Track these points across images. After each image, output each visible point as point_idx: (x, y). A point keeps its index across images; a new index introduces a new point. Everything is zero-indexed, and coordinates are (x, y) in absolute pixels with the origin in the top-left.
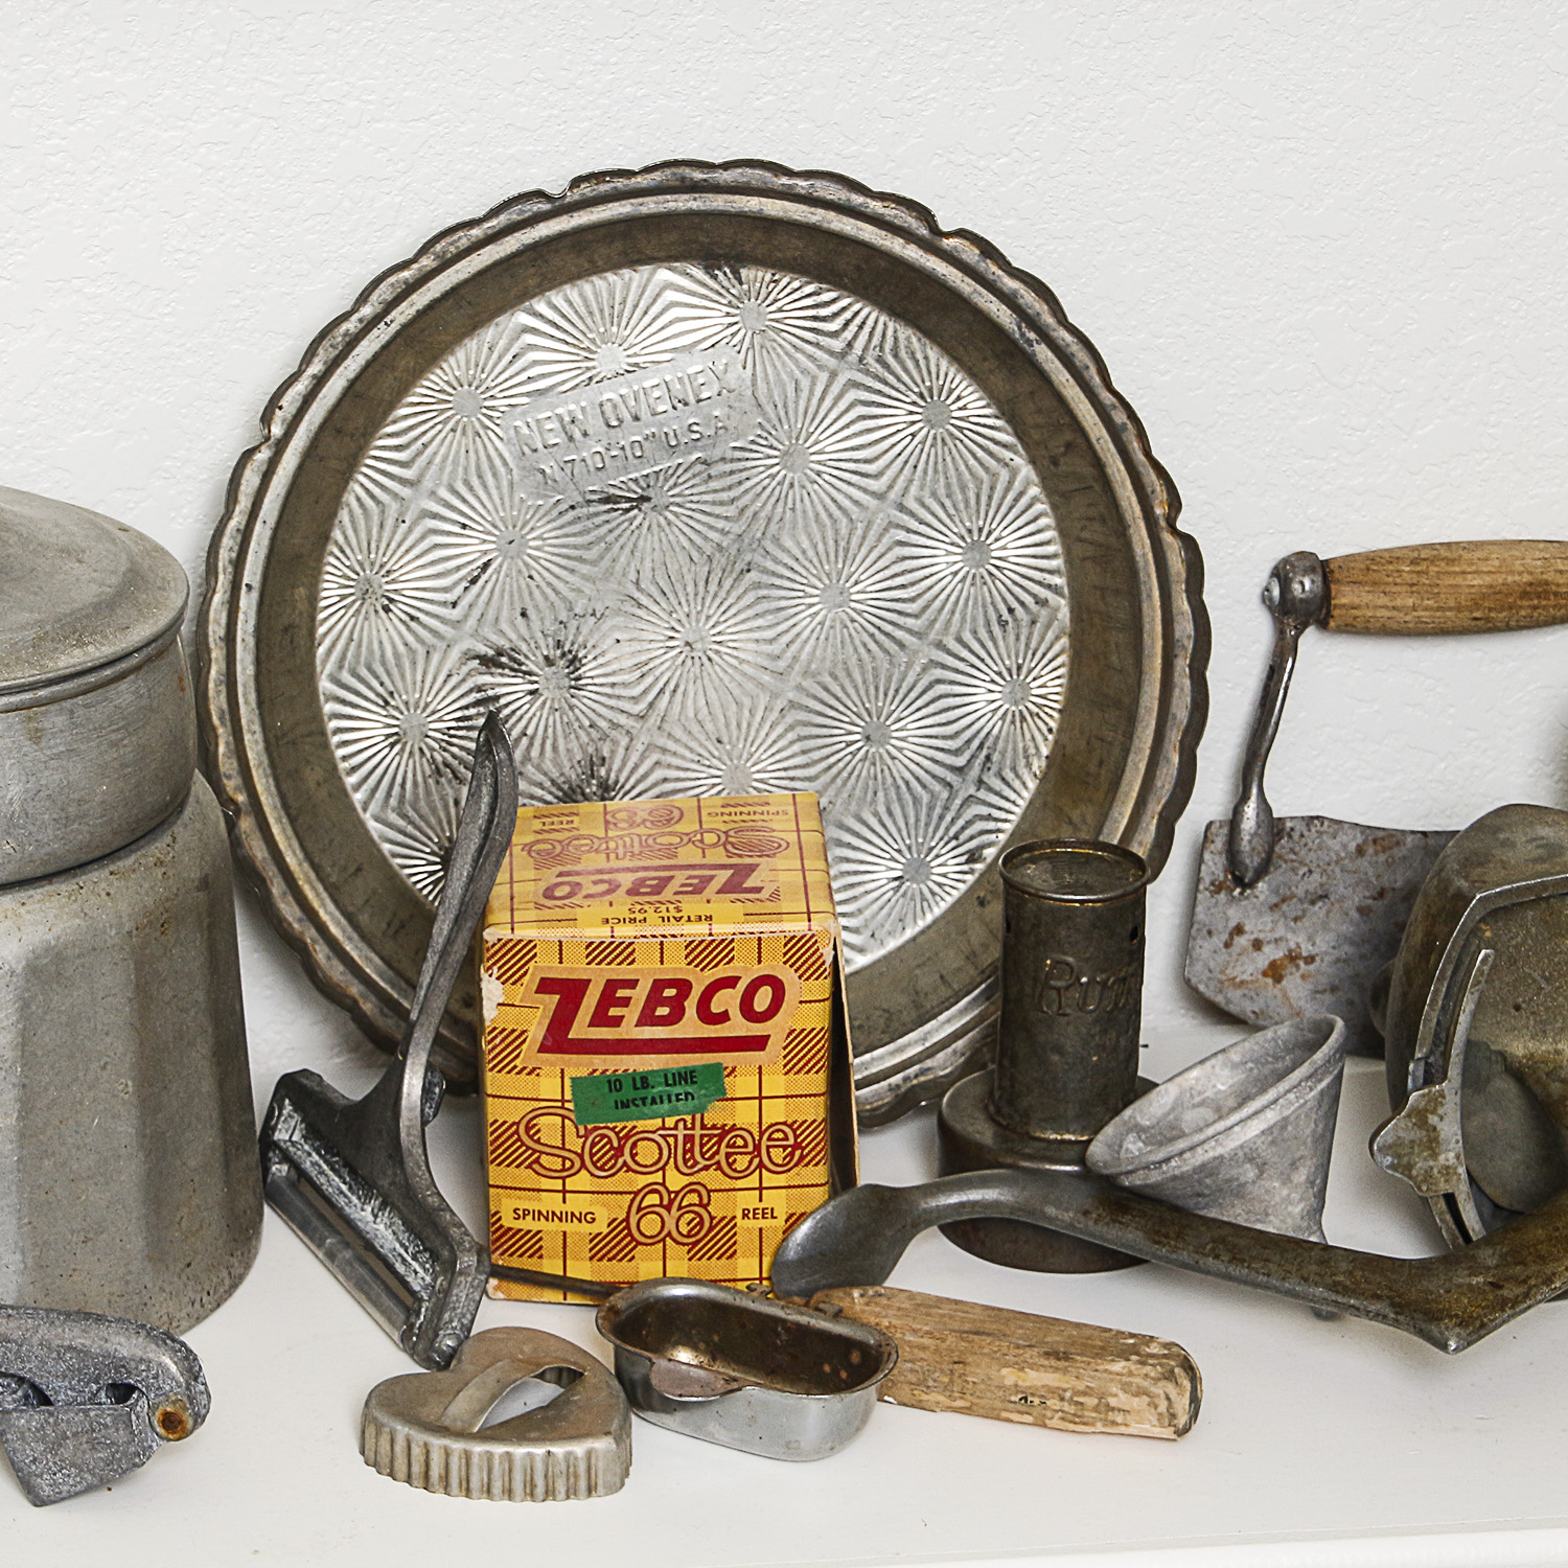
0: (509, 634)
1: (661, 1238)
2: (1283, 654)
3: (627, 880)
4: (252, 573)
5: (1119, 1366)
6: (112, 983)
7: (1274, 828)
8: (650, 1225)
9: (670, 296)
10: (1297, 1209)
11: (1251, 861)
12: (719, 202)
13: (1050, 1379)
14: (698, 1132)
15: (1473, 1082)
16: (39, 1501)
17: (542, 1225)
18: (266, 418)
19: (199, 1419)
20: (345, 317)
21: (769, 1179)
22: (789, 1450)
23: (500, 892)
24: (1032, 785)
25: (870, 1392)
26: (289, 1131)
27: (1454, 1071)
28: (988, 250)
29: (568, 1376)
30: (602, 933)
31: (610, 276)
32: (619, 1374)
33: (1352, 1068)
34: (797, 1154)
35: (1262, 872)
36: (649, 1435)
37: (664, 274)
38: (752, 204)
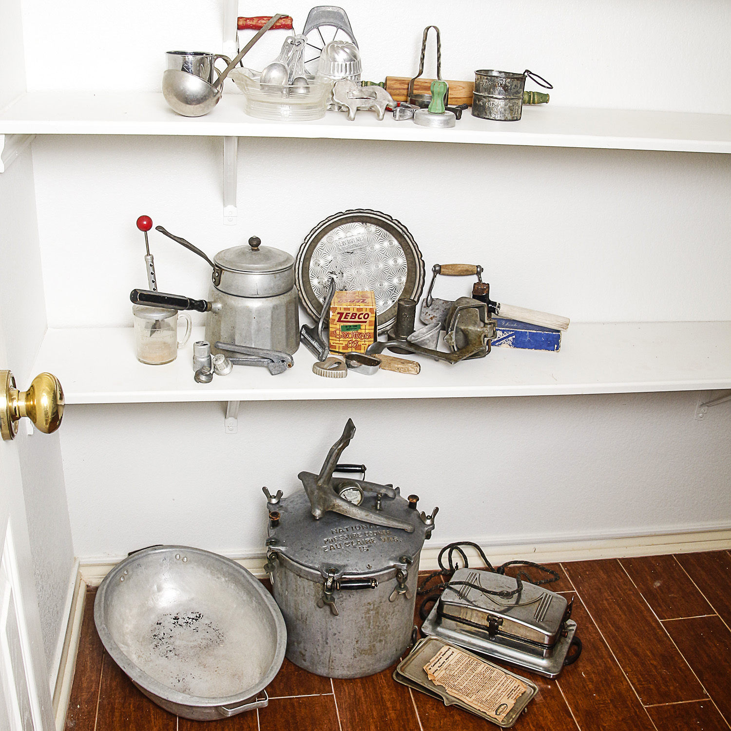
0: (334, 270)
1: (351, 347)
2: (435, 277)
3: (349, 300)
4: (302, 260)
5: (410, 365)
6: (283, 310)
7: (432, 300)
8: (350, 345)
9: (357, 227)
10: (434, 347)
11: (429, 304)
12: (365, 214)
13: (402, 366)
14: (357, 333)
15: (456, 332)
16: (272, 375)
17: (336, 345)
18: (305, 240)
19: (293, 365)
20: (316, 227)
21: (366, 340)
22: (368, 374)
23: (332, 302)
24: (401, 292)
25: (378, 366)
26: (303, 332)
27: (455, 330)
28: (399, 222)
29: (339, 363)
30: (346, 307)
31: (350, 224)
32: (346, 363)
33: (441, 331)
34: (370, 337)
35: (430, 306)
36: (350, 371)
37: (356, 224)
38: (369, 215)
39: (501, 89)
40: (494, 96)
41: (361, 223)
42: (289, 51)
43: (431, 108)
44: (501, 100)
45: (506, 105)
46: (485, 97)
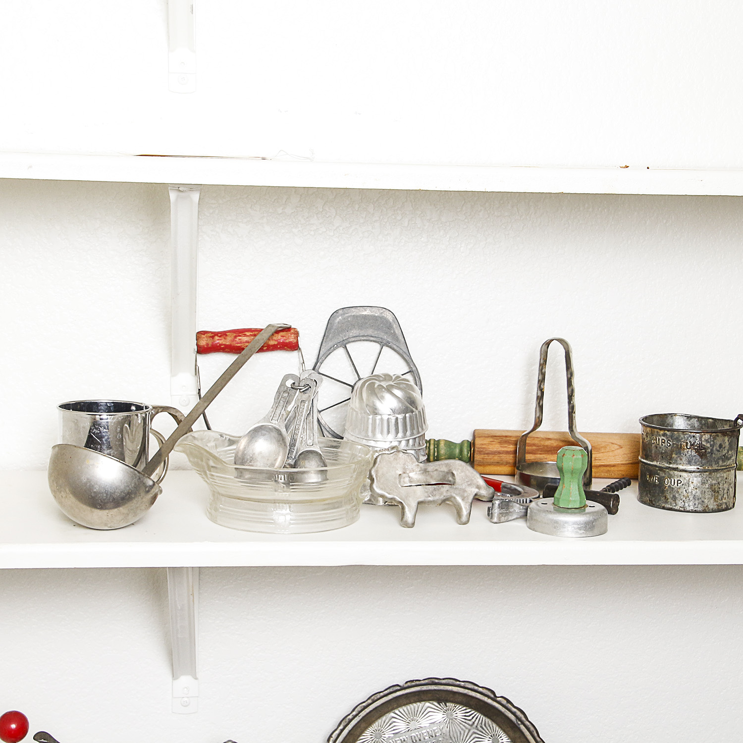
9: (429, 709)
12: (442, 687)
20: (349, 715)
28: (508, 701)
31: (414, 704)
37: (428, 704)
38: (450, 688)
39: (694, 453)
40: (681, 467)
41: (436, 704)
42: (288, 403)
43: (559, 499)
44: (693, 474)
45: (703, 483)
46: (661, 469)
